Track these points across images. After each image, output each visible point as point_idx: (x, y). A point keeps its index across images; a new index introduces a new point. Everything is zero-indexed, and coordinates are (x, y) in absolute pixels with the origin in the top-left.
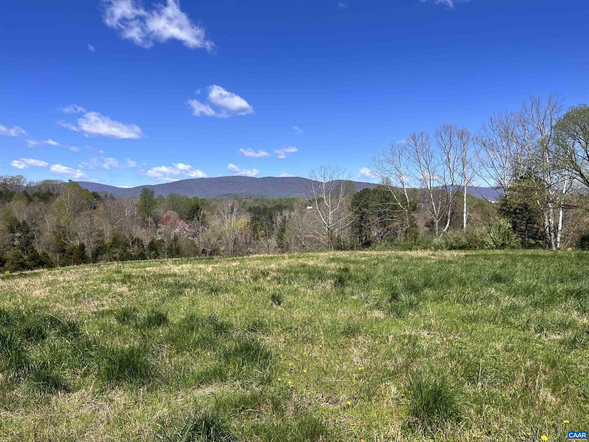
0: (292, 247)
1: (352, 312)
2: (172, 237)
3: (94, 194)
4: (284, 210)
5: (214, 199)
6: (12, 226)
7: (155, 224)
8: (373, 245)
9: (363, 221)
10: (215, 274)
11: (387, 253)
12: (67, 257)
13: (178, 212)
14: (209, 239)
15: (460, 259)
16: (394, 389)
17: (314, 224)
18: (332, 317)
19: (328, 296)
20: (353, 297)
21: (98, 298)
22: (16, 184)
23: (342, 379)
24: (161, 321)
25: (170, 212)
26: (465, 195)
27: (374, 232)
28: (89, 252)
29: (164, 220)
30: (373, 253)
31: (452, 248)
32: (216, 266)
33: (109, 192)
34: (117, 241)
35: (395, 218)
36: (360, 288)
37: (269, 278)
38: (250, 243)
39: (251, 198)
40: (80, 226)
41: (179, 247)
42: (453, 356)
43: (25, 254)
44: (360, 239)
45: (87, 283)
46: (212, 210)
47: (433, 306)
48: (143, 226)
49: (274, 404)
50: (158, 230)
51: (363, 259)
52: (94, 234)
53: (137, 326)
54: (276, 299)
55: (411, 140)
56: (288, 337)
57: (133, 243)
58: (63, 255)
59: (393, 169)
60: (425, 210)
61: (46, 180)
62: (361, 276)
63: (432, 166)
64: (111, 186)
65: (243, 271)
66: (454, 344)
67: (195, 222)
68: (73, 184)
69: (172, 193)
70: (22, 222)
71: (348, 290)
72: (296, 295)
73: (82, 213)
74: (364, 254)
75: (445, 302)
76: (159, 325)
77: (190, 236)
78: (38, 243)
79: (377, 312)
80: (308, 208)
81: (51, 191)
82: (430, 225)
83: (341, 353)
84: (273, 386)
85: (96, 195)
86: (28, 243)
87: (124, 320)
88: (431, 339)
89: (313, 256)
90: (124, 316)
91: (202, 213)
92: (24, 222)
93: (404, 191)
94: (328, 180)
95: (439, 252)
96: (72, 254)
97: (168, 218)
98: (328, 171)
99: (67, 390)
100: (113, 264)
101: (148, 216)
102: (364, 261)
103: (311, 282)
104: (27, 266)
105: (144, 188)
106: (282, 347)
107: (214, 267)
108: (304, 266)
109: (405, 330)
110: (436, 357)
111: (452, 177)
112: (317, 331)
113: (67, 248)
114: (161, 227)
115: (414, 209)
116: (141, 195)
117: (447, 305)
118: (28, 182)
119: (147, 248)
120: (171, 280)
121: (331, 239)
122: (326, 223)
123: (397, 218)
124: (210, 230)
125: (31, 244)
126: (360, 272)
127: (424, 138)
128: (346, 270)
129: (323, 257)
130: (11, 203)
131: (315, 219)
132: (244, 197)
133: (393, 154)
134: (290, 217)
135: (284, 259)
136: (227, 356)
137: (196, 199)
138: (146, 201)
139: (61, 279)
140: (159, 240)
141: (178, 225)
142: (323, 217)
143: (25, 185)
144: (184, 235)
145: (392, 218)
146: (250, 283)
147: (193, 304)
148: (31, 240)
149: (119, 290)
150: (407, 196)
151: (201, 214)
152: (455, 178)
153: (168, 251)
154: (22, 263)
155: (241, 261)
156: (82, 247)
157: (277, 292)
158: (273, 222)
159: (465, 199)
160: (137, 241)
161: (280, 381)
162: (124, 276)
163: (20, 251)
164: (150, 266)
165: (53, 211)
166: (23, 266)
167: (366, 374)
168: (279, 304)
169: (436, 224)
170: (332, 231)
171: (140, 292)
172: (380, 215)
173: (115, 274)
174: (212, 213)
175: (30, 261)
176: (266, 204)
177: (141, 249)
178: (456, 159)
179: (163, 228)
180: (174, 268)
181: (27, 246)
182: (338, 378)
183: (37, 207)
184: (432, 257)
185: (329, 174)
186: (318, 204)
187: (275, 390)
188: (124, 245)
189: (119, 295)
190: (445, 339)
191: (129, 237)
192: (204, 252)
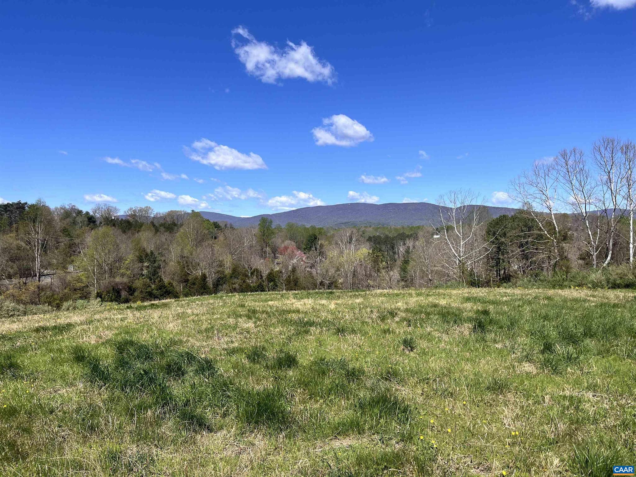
0: (417, 281)
1: (496, 363)
2: (290, 268)
3: (214, 224)
4: (407, 239)
5: (332, 227)
6: (141, 256)
7: (273, 254)
8: (513, 280)
9: (500, 252)
10: (339, 312)
11: (533, 292)
12: (190, 287)
13: (296, 241)
14: (327, 271)
15: (628, 301)
16: (556, 461)
17: (442, 255)
18: (474, 369)
19: (467, 343)
20: (497, 346)
21: (227, 334)
22: (144, 215)
23: (493, 444)
24: (291, 362)
25: (287, 242)
26: (631, 222)
27: (514, 265)
28: (210, 282)
29: (282, 250)
30: (516, 291)
31: (615, 286)
32: (338, 302)
33: (229, 222)
34: (236, 272)
35: (541, 249)
36: (504, 335)
37: (397, 319)
38: (371, 275)
39: (370, 227)
40: (202, 256)
41: (297, 278)
42: (627, 425)
43: (152, 284)
44: (497, 273)
45: (215, 317)
46: (330, 239)
47: (597, 361)
48: (261, 256)
49: (418, 466)
50: (276, 261)
51: (505, 299)
52: (215, 264)
53: (267, 367)
54: (409, 344)
55: (560, 157)
56: (426, 390)
57: (252, 273)
58: (186, 285)
59: (537, 192)
60: (578, 239)
61: (171, 211)
62: (504, 320)
63: (587, 187)
64: (230, 216)
65: (369, 310)
66: (626, 410)
67: (313, 253)
68: (195, 215)
69: (290, 223)
70: (149, 252)
71: (490, 336)
72: (429, 341)
73: (204, 243)
74: (505, 293)
75: (613, 357)
76: (289, 366)
77: (308, 267)
78: (164, 272)
79: (527, 365)
80: (435, 237)
81: (176, 222)
82: (585, 257)
83: (488, 412)
84: (414, 444)
85: (216, 225)
86: (155, 273)
87: (254, 359)
88: (597, 402)
89: (444, 295)
90: (254, 355)
91: (319, 242)
92: (152, 253)
93: (551, 218)
94: (459, 206)
95: (599, 292)
96: (194, 284)
97: (286, 248)
98: (459, 196)
99: (210, 430)
100: (235, 296)
101: (266, 246)
102: (506, 301)
103: (446, 326)
104: (155, 295)
105: (262, 218)
106: (420, 400)
107: (337, 304)
108: (435, 306)
109: (564, 390)
110: (605, 424)
111: (614, 201)
112: (458, 384)
113: (190, 278)
114: (279, 257)
115: (565, 238)
116: (259, 224)
117: (615, 360)
118: (155, 213)
119: (265, 279)
120: (295, 316)
121: (463, 273)
122: (456, 254)
123: (543, 249)
124: (328, 261)
125: (158, 273)
126: (502, 315)
127: (578, 155)
128: (486, 313)
129: (457, 295)
130: (140, 234)
131: (444, 250)
132: (363, 226)
133: (537, 175)
134: (414, 247)
135: (411, 297)
136: (362, 406)
137: (313, 228)
138: (264, 231)
139: (189, 311)
140: (277, 271)
141: (296, 255)
142: (454, 247)
143: (152, 216)
144: (302, 265)
145: (537, 249)
146: (377, 323)
147: (321, 345)
148: (158, 270)
149: (246, 326)
150: (555, 223)
151: (319, 244)
152: (618, 202)
153: (286, 283)
154: (150, 292)
155: (364, 297)
156: (204, 277)
157: (409, 337)
158: (394, 253)
159: (631, 227)
160: (256, 272)
161: (422, 440)
162: (249, 311)
163: (148, 280)
164: (272, 301)
165: (178, 241)
166: (151, 296)
167: (521, 440)
168: (412, 350)
169: (594, 257)
170: (463, 264)
171: (265, 328)
172: (521, 245)
173: (239, 308)
174: (330, 243)
175: (157, 290)
176: (387, 233)
177: (260, 280)
178: (620, 180)
179: (281, 259)
180: (296, 303)
181: (154, 276)
182: (487, 441)
183: (164, 237)
184: (592, 298)
185: (460, 199)
186: (447, 232)
187: (417, 449)
188: (243, 275)
189: (246, 331)
190: (615, 403)
191: (248, 268)
192: (322, 283)
